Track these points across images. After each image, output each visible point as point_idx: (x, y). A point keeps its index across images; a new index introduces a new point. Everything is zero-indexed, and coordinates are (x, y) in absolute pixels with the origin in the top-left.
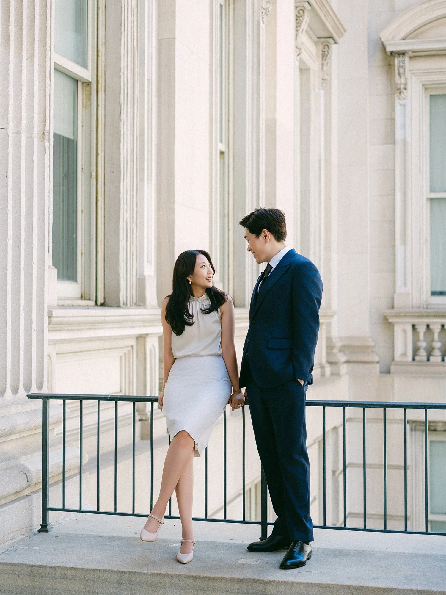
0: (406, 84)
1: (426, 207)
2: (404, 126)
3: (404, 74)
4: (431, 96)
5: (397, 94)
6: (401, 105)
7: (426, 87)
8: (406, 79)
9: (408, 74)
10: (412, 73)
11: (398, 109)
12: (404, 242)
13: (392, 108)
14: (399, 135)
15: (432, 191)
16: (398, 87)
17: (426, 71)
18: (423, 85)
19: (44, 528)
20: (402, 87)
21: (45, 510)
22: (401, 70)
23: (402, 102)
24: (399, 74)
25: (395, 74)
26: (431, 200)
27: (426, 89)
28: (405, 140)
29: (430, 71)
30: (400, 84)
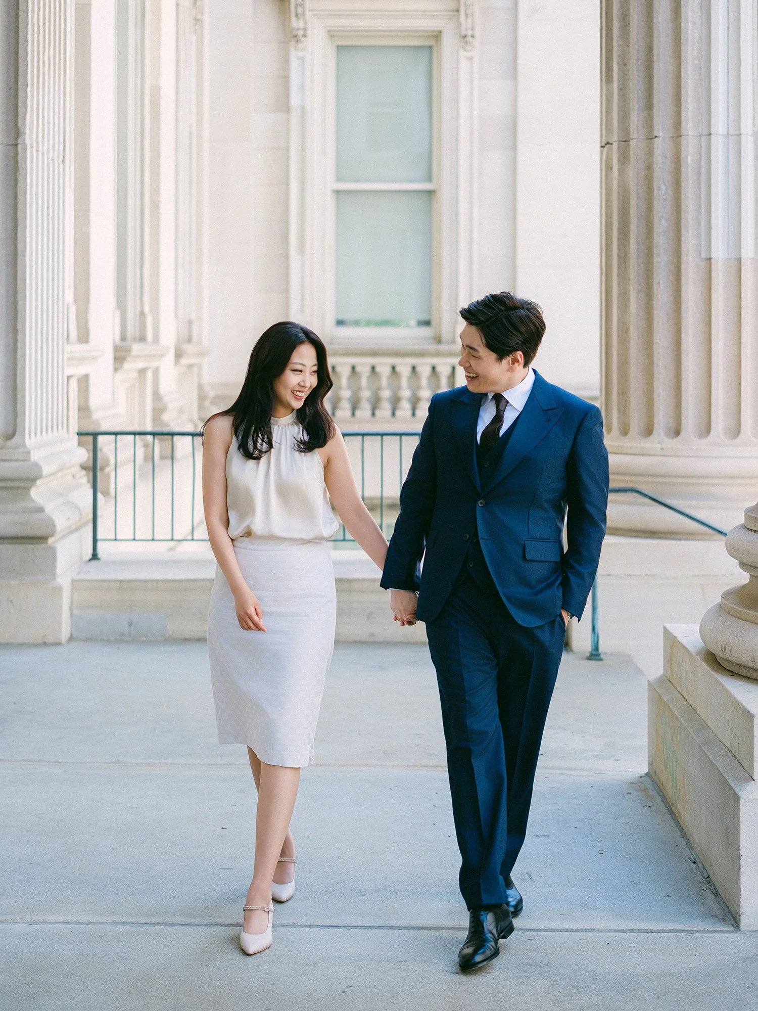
0: (305, 29)
1: (330, 201)
2: (302, 87)
3: (304, 14)
4: (338, 47)
5: (293, 43)
6: (298, 58)
7: (332, 34)
8: (305, 23)
9: (309, 14)
10: (314, 15)
11: (294, 63)
12: (302, 250)
13: (286, 61)
14: (295, 100)
15: (339, 179)
16: (295, 32)
17: (332, 13)
18: (329, 31)
19: (95, 556)
20: (301, 33)
21: (95, 541)
22: (300, 10)
23: (301, 54)
24: (297, 15)
25: (290, 15)
26: (337, 192)
27: (332, 36)
28: (303, 109)
29: (338, 13)
30: (298, 29)
